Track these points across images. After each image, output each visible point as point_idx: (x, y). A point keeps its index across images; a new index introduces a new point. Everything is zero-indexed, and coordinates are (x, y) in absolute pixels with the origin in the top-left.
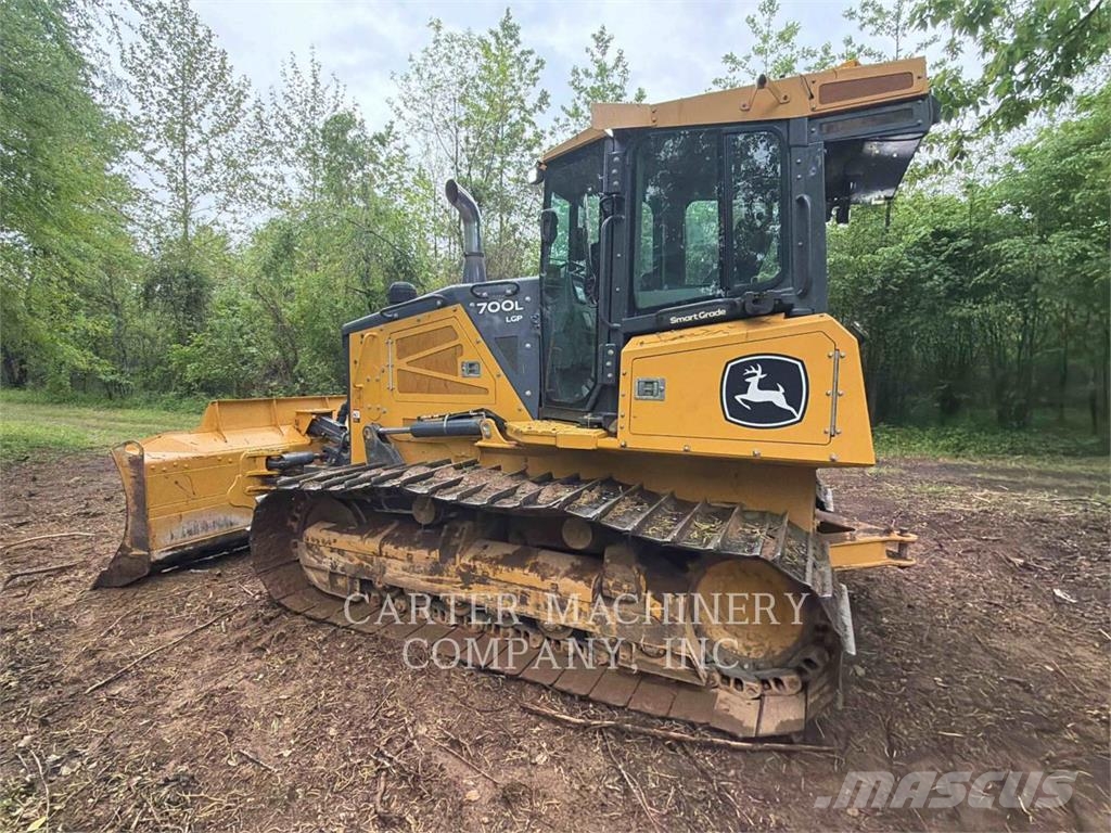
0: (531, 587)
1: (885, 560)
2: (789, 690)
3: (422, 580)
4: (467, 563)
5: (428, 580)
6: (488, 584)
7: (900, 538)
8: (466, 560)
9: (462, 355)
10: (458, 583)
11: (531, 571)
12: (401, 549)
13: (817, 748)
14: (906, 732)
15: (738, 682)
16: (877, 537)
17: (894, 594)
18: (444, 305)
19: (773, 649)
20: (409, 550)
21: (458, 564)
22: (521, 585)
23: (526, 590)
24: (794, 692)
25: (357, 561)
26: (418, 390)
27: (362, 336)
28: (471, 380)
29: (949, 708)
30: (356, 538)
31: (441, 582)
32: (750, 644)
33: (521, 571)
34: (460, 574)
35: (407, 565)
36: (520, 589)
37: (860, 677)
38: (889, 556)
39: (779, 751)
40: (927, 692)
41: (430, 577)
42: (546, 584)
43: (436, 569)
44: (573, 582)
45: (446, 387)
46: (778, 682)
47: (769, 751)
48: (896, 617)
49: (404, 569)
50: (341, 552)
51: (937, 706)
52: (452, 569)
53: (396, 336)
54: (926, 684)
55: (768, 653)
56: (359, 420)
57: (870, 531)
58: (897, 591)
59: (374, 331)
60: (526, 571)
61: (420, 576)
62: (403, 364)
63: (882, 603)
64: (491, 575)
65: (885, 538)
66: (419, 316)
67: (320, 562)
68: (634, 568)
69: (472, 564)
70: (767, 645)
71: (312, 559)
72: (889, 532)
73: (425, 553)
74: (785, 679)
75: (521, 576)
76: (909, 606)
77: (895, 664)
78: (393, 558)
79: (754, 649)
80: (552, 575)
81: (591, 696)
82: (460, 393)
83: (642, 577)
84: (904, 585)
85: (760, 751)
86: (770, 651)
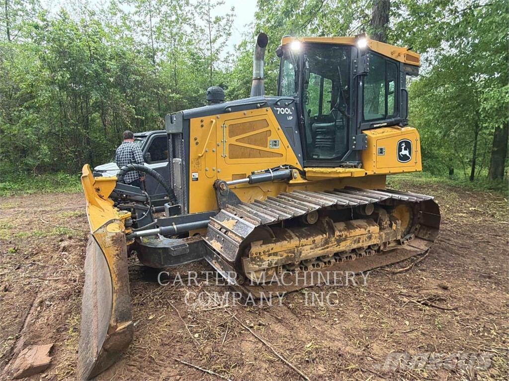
0: (361, 235)
3: (319, 250)
4: (339, 234)
5: (322, 249)
6: (347, 240)
9: (270, 136)
10: (335, 245)
12: (309, 239)
18: (261, 107)
20: (313, 238)
21: (335, 236)
23: (360, 237)
25: (285, 255)
26: (243, 156)
27: (202, 121)
28: (275, 150)
30: (285, 243)
31: (328, 248)
33: (358, 230)
34: (336, 240)
35: (313, 246)
36: (358, 237)
41: (323, 247)
42: (367, 231)
43: (327, 242)
44: (374, 227)
45: (260, 154)
46: (410, 238)
49: (311, 249)
50: (275, 254)
52: (333, 239)
53: (228, 123)
56: (197, 179)
59: (213, 118)
60: (360, 229)
61: (319, 249)
62: (233, 141)
64: (348, 236)
66: (245, 112)
67: (260, 266)
69: (341, 234)
71: (255, 266)
73: (321, 237)
74: (412, 236)
78: (306, 245)
80: (367, 227)
82: (268, 157)
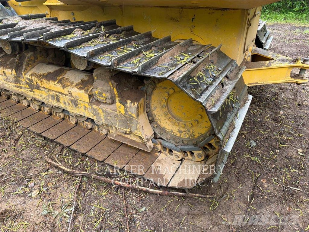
1: (288, 79)
2: (197, 159)
3: (13, 86)
4: (28, 77)
6: (41, 90)
7: (302, 65)
8: (27, 76)
10: (28, 88)
11: (58, 83)
13: (202, 196)
14: (266, 186)
15: (171, 151)
16: (287, 64)
17: (293, 97)
19: (194, 134)
20: (3, 69)
21: (25, 78)
22: (55, 91)
23: (58, 94)
24: (200, 160)
29: (300, 169)
31: (21, 87)
32: (182, 129)
33: (53, 83)
34: (27, 83)
35: (5, 77)
36: (55, 93)
37: (252, 147)
38: (292, 77)
39: (179, 196)
40: (290, 158)
41: (16, 85)
42: (65, 91)
43: (17, 80)
44: (78, 90)
46: (192, 154)
47: (172, 195)
48: (289, 111)
49: (5, 80)
51: (293, 168)
54: (291, 153)
55: (191, 135)
57: (283, 60)
58: (295, 95)
60: (56, 83)
61: (12, 84)
63: (283, 103)
64: (40, 85)
65: (292, 64)
68: (110, 83)
69: (30, 78)
70: (191, 131)
72: (296, 61)
73: (10, 71)
74: (195, 153)
75: (54, 86)
76: (299, 105)
77: (276, 140)
79: (184, 133)
80: (68, 86)
81: (87, 154)
83: (115, 89)
84: (300, 92)
85: (166, 195)
86: (192, 135)
